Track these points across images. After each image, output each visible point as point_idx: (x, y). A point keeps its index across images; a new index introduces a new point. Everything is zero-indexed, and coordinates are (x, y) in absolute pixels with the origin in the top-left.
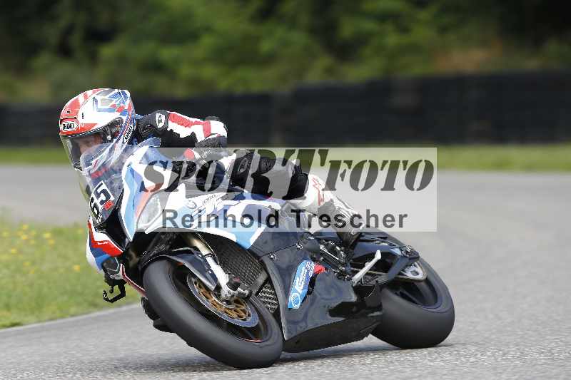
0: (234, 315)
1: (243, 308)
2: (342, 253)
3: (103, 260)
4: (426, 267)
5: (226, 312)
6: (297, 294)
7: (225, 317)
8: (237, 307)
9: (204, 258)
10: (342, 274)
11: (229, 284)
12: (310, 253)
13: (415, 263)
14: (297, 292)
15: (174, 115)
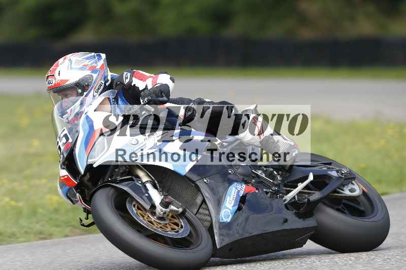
1: (176, 221)
2: (278, 176)
6: (227, 210)
9: (144, 184)
10: (275, 193)
11: (162, 204)
12: (242, 176)
13: (353, 182)
14: (227, 208)
15: (138, 73)
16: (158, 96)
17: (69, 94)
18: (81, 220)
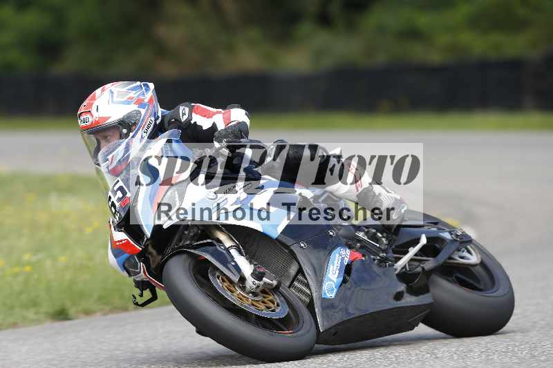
0: (262, 307)
1: (271, 298)
2: (384, 239)
3: (124, 260)
4: (481, 250)
5: (253, 305)
6: (332, 283)
7: (252, 310)
8: (265, 297)
9: (227, 250)
10: (383, 261)
11: (253, 274)
12: (345, 240)
13: (469, 247)
14: (331, 280)
15: (198, 107)
16: (236, 137)
17: (110, 136)
18: (135, 298)
